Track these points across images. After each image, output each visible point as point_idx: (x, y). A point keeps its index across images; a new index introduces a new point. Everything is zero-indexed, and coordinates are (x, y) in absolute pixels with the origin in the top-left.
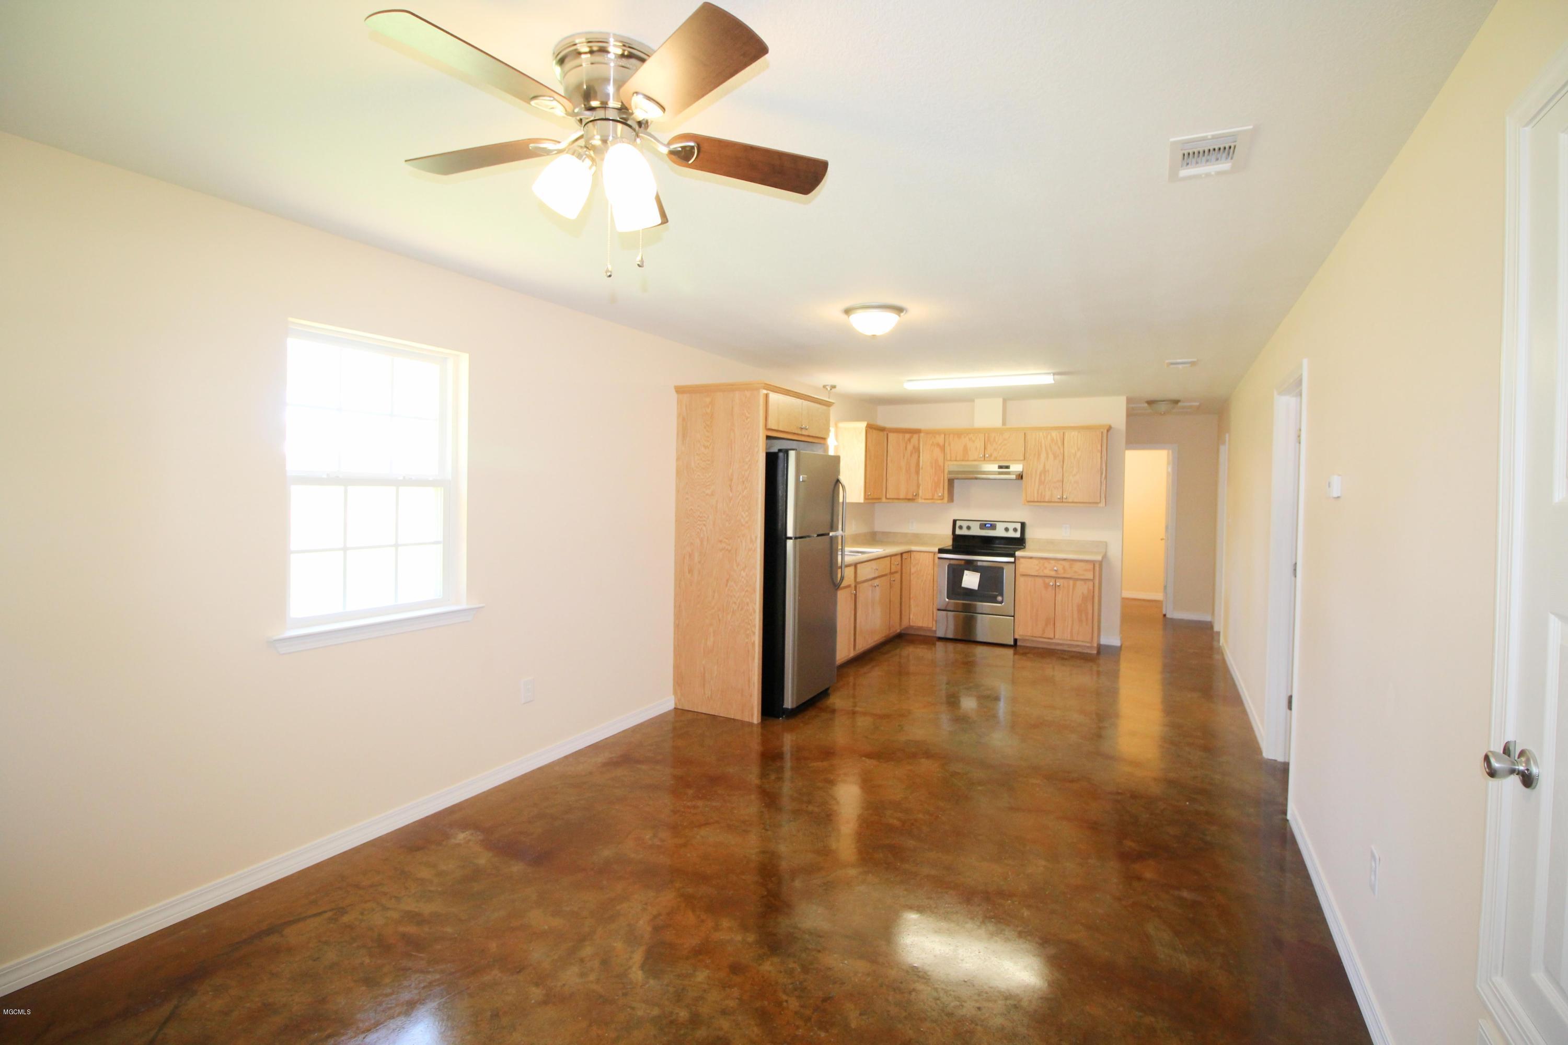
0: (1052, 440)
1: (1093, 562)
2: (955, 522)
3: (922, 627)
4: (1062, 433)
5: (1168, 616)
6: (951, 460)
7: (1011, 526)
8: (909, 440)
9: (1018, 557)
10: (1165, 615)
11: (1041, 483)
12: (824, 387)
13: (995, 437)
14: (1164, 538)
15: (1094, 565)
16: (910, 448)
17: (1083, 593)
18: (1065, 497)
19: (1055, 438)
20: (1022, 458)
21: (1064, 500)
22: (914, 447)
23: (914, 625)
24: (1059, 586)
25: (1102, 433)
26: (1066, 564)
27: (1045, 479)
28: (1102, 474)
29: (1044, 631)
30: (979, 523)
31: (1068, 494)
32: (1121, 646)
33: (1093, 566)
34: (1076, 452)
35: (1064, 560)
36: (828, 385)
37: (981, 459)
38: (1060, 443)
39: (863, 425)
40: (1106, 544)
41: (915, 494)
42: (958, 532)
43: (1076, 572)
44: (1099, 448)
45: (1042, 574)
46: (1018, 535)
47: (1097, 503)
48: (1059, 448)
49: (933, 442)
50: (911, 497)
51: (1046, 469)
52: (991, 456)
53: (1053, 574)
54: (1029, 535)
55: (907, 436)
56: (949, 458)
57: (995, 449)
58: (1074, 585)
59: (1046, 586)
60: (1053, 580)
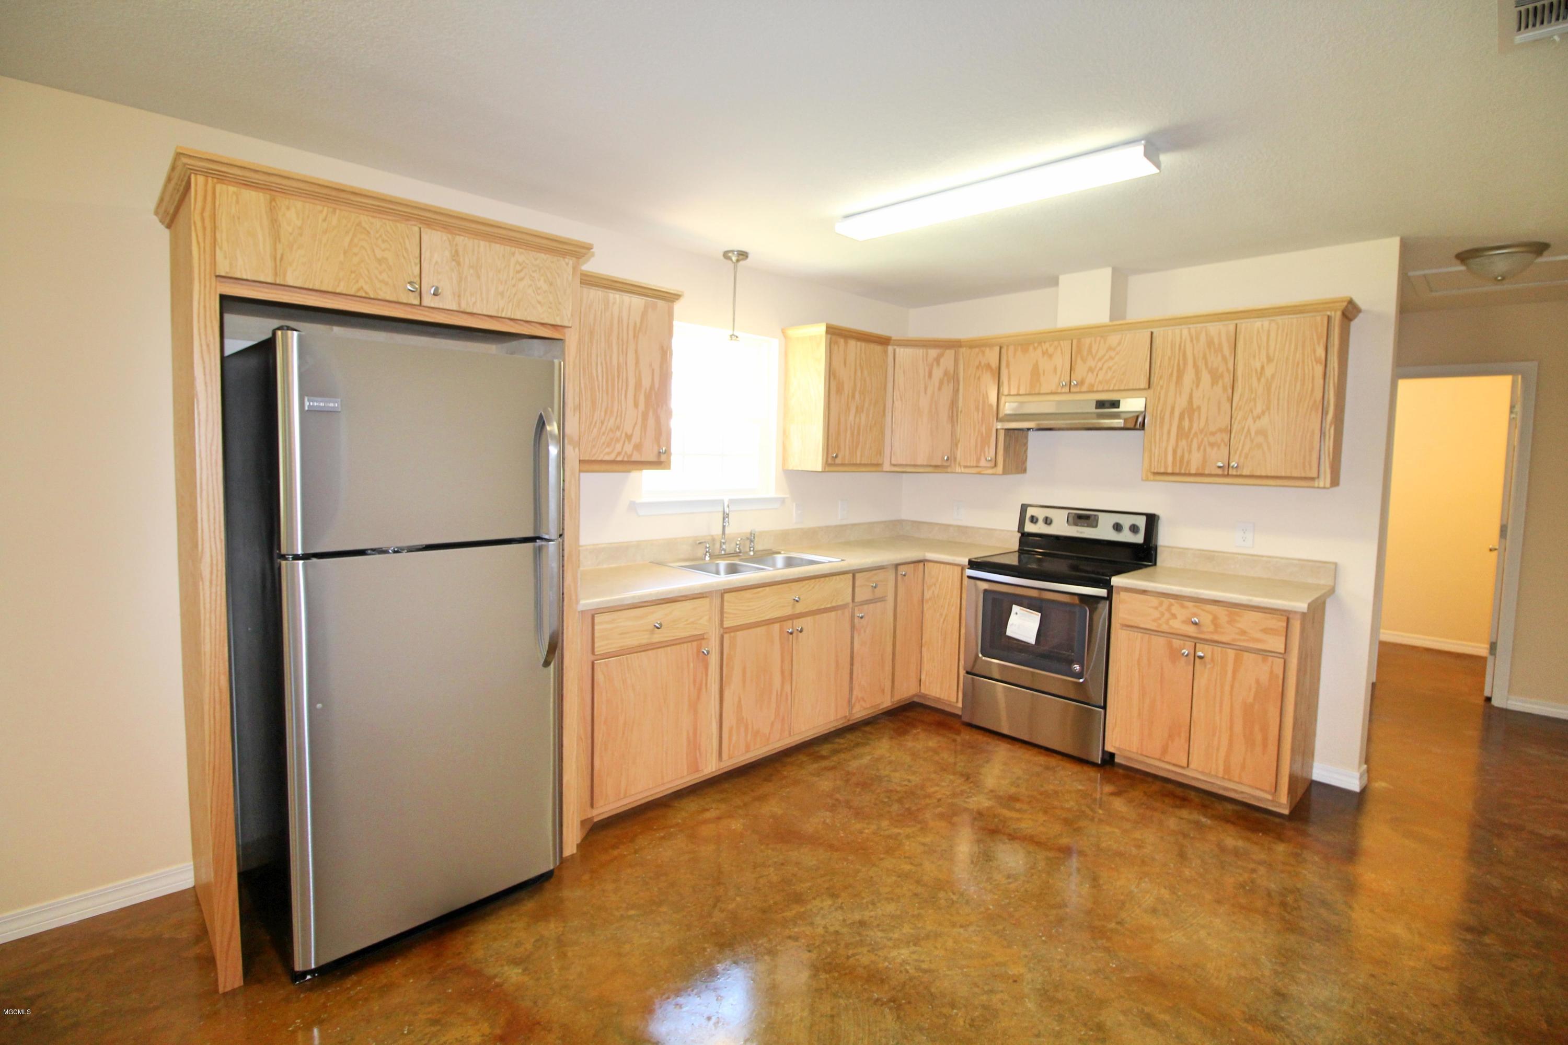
0: (1210, 343)
1: (1287, 616)
2: (1024, 508)
3: (939, 698)
4: (1232, 328)
5: (1496, 702)
6: (1009, 395)
7: (1126, 521)
8: (937, 360)
9: (1118, 587)
10: (1488, 699)
11: (1182, 434)
12: (726, 255)
13: (1090, 347)
14: (1497, 547)
15: (1288, 619)
16: (938, 373)
17: (1258, 682)
18: (1234, 464)
19: (1216, 341)
20: (1144, 384)
21: (1231, 472)
22: (946, 373)
23: (927, 692)
24: (1201, 657)
25: (1329, 318)
26: (1221, 612)
27: (1190, 428)
28: (1324, 413)
29: (1165, 750)
30: (1067, 511)
31: (1242, 459)
32: (1364, 790)
33: (1284, 624)
34: (1263, 368)
35: (1216, 602)
36: (732, 251)
37: (1063, 390)
38: (1227, 351)
39: (821, 329)
40: (1334, 569)
41: (946, 458)
42: (1030, 528)
43: (1243, 632)
44: (1321, 352)
45: (1164, 628)
46: (1139, 539)
47: (1312, 479)
48: (1224, 359)
49: (980, 362)
50: (939, 463)
51: (1195, 406)
52: (1081, 383)
53: (1191, 630)
54: (1165, 538)
55: (933, 353)
56: (1006, 392)
57: (1091, 370)
58: (1237, 660)
59: (1174, 655)
60: (1190, 644)
